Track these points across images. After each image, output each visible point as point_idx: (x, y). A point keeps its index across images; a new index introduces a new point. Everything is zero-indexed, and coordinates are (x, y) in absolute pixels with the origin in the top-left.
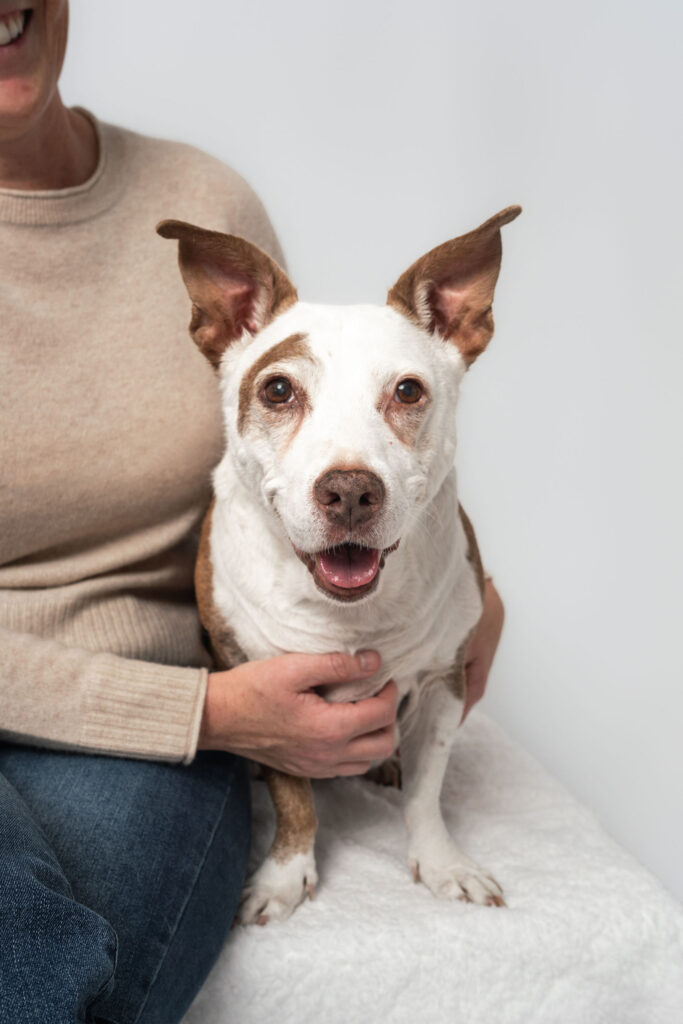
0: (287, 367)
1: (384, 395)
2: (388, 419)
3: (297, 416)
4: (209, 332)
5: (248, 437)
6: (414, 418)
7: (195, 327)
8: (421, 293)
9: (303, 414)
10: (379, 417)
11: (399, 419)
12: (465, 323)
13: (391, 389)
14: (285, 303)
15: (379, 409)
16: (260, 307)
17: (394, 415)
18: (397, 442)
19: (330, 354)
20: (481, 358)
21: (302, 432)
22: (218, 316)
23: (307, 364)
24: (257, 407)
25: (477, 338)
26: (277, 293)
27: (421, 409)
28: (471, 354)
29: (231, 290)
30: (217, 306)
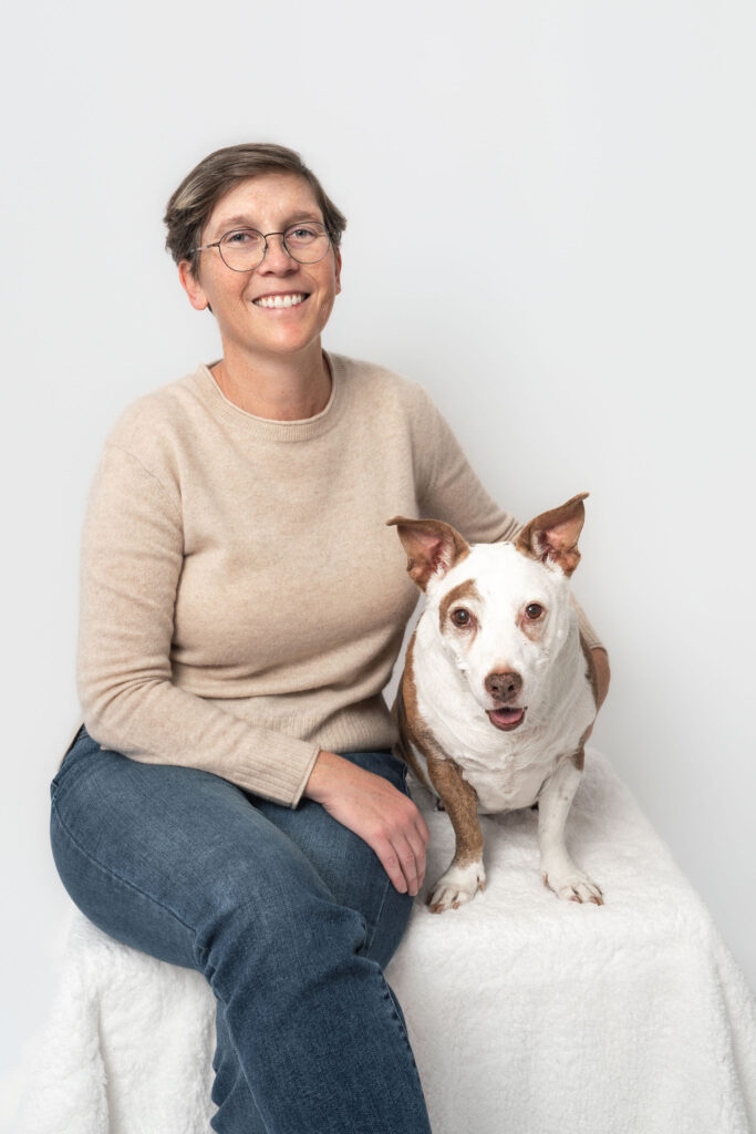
0: (465, 603)
1: (520, 616)
2: (523, 629)
3: (473, 632)
4: (418, 571)
5: (447, 637)
6: (538, 626)
7: (410, 568)
8: (535, 539)
9: (476, 631)
10: (518, 629)
11: (529, 628)
12: (563, 552)
13: (523, 611)
14: (462, 556)
15: (517, 625)
16: (446, 555)
17: (526, 626)
18: (529, 642)
19: (489, 593)
20: (575, 573)
21: (477, 641)
22: (423, 561)
23: (476, 603)
24: (449, 623)
25: (570, 560)
26: (456, 547)
27: (542, 620)
28: (569, 571)
29: (430, 543)
30: (421, 556)
